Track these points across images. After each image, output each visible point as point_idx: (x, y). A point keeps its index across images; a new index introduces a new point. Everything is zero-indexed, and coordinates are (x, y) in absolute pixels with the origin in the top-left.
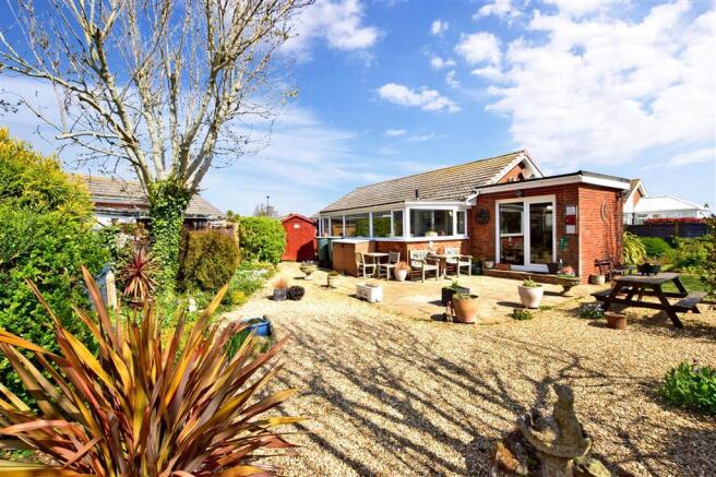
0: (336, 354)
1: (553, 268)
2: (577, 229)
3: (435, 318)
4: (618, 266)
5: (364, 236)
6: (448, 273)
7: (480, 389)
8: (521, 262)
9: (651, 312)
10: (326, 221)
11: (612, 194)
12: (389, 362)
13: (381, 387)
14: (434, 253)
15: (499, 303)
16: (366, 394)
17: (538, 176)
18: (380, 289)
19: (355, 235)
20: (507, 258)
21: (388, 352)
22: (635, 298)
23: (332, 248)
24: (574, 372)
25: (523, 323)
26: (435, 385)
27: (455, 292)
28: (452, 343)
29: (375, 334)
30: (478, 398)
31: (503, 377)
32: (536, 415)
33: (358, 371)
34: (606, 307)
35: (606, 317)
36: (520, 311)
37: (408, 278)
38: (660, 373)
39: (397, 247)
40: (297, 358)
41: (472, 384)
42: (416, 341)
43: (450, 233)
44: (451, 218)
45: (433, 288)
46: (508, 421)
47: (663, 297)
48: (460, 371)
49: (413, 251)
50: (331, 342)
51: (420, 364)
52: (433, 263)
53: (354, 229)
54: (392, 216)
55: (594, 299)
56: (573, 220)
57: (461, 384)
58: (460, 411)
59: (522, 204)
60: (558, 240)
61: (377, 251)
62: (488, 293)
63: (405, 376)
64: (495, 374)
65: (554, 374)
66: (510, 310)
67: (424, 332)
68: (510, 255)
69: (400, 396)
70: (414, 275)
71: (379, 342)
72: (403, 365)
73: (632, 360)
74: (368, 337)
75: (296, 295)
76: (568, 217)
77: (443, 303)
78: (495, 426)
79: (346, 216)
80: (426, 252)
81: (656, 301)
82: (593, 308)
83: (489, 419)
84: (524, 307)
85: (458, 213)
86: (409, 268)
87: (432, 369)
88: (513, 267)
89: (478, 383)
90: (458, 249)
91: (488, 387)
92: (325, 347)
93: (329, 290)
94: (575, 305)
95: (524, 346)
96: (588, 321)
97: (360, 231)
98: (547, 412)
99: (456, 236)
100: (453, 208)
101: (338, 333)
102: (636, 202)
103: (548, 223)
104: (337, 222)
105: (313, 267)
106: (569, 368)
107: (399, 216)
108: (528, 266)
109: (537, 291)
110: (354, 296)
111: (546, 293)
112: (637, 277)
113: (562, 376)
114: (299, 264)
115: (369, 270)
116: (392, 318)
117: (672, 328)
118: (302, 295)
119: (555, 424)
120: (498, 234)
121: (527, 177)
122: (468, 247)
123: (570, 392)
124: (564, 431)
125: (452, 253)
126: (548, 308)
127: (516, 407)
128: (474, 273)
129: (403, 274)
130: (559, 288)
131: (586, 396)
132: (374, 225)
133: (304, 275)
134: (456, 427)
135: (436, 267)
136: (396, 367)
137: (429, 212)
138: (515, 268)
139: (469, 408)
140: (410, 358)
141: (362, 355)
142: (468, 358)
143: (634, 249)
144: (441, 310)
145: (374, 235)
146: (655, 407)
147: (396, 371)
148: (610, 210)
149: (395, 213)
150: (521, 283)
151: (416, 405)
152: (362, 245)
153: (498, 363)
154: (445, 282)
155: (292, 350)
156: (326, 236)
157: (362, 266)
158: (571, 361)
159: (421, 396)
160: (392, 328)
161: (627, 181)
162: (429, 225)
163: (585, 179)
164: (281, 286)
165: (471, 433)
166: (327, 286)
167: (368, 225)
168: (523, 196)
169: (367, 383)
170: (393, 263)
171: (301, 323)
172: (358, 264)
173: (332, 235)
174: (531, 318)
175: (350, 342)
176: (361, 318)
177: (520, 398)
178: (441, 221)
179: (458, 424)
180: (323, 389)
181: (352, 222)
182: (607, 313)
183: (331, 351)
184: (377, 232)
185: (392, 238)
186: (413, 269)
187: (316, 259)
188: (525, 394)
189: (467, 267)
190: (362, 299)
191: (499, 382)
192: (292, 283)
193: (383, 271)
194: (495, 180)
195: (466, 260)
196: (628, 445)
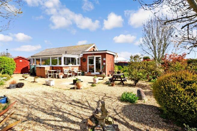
0: (38, 105)
1: (101, 73)
2: (106, 64)
3: (71, 88)
4: (113, 72)
5: (48, 65)
6: (75, 76)
7: (84, 106)
8: (94, 72)
9: (119, 82)
10: (34, 59)
11: (112, 56)
12: (57, 104)
13: (54, 112)
14: (71, 70)
15: (88, 83)
16: (49, 116)
17: (98, 50)
18: (54, 82)
19: (45, 64)
20: (90, 71)
21: (57, 101)
22: (116, 79)
23: (36, 69)
24: (105, 97)
25: (94, 87)
26: (71, 108)
27: (77, 81)
28: (76, 95)
29: (52, 96)
30: (83, 109)
31: (89, 102)
32: (97, 110)
33: (46, 109)
34: (111, 82)
35: (111, 84)
36: (93, 84)
37: (63, 78)
38: (120, 95)
39: (60, 68)
40: (21, 109)
41: (81, 105)
42: (66, 96)
43: (76, 64)
44: (76, 60)
45: (71, 80)
46: (90, 113)
47: (121, 78)
48: (78, 103)
49: (64, 69)
50: (35, 101)
51: (67, 102)
52: (71, 73)
53: (44, 63)
54: (58, 59)
55: (109, 80)
56: (105, 61)
57: (79, 106)
58: (78, 113)
59: (94, 57)
60: (102, 66)
61: (53, 69)
62: (85, 80)
63: (62, 107)
64: (87, 101)
65: (101, 99)
66: (91, 84)
67: (68, 93)
68: (91, 70)
69: (61, 113)
70: (65, 76)
71: (54, 98)
72: (61, 104)
73: (116, 93)
74: (50, 97)
75: (20, 86)
76: (104, 61)
77: (74, 84)
78: (87, 115)
79: (42, 58)
80: (69, 70)
82: (109, 82)
83: (86, 114)
84: (94, 83)
85: (78, 59)
86: (63, 74)
87: (70, 103)
89: (83, 105)
90: (78, 69)
91: (86, 105)
92: (33, 103)
93: (35, 83)
94: (105, 82)
95: (94, 93)
96: (108, 85)
97: (47, 63)
98: (99, 109)
99: (77, 65)
100: (76, 57)
101: (38, 97)
102: (117, 58)
103: (100, 62)
104: (38, 60)
105: (28, 75)
106: (104, 97)
107: (60, 59)
108: (95, 73)
109: (97, 79)
110: (44, 84)
111: (99, 79)
112: (117, 74)
113: (103, 99)
114: (22, 75)
115: (50, 76)
116: (58, 90)
117: (122, 85)
118: (23, 86)
119: (101, 111)
120: (88, 65)
121: (95, 50)
122: (81, 68)
123: (104, 103)
124: (103, 113)
125: (76, 70)
126: (99, 83)
127: (93, 109)
128: (82, 75)
129: (61, 76)
130: (102, 78)
131: (107, 103)
132: (52, 61)
133: (24, 78)
134: (77, 118)
135: (72, 74)
136: (58, 105)
137: (70, 58)
138: (92, 74)
139: (81, 112)
140: (64, 101)
141: (47, 103)
142: (80, 99)
143: (116, 68)
144: (73, 86)
145: (52, 64)
146: (120, 102)
147: (59, 106)
148: (112, 59)
149: (59, 58)
150: (93, 77)
151: (66, 115)
152: (47, 68)
153: (88, 98)
154: (74, 78)
155: (19, 106)
156: (34, 64)
157: (47, 74)
158: (104, 95)
159: (67, 112)
160: (58, 93)
161: (115, 53)
162: (70, 62)
163: (107, 52)
164: (13, 83)
165: (81, 119)
166: (34, 82)
167: (50, 61)
168: (94, 55)
169: (49, 112)
170: (58, 73)
171: (23, 96)
172: (46, 74)
173: (36, 64)
174: (96, 86)
175: (42, 99)
176: (47, 91)
177: (93, 106)
178: (73, 61)
179: (78, 117)
180: (32, 118)
181: (44, 60)
182: (111, 83)
183: (35, 104)
184: (52, 63)
185: (58, 65)
186: (65, 75)
187: (29, 73)
188: (94, 105)
189: (80, 74)
190: (47, 85)
191: (88, 103)
192: (18, 82)
193: (55, 76)
194: (87, 50)
195: (80, 72)
196: (115, 112)
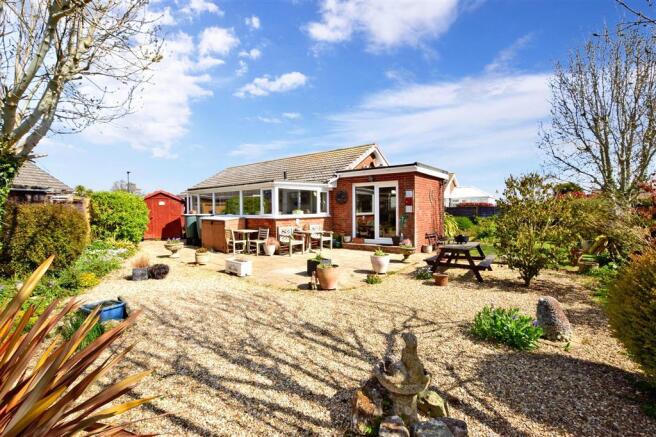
0: (204, 330)
1: (396, 241)
2: (413, 209)
3: (302, 287)
4: (442, 238)
5: (234, 214)
6: (313, 247)
7: (341, 346)
8: (372, 237)
9: (464, 272)
10: (195, 199)
11: (437, 182)
12: (258, 331)
13: (249, 357)
14: (300, 230)
15: (356, 271)
16: (234, 367)
17: (385, 165)
18: (249, 264)
19: (226, 213)
20: (362, 233)
21: (257, 322)
22: (453, 262)
23: (200, 226)
24: (413, 322)
25: (374, 286)
26: (302, 348)
27: (319, 263)
28: (317, 308)
29: (244, 307)
30: (340, 354)
31: (360, 334)
32: (388, 362)
33: (227, 344)
34: (434, 270)
35: (436, 277)
36: (372, 276)
37: (276, 253)
38: (471, 317)
39: (266, 224)
40: (158, 339)
41: (334, 343)
42: (284, 309)
43: (314, 212)
44: (315, 198)
45: (299, 261)
46: (363, 371)
47: (471, 259)
48: (324, 333)
49: (281, 228)
50: (198, 318)
51: (288, 330)
52: (300, 238)
53: (224, 208)
54: (261, 196)
55: (425, 264)
56: (410, 202)
57: (325, 345)
58: (323, 368)
59: (372, 188)
60: (400, 218)
61: (247, 228)
62: (346, 263)
63: (275, 342)
64: (353, 332)
65: (399, 326)
66: (364, 276)
67: (291, 300)
68: (364, 231)
69: (269, 363)
70: (282, 250)
71: (249, 314)
72: (271, 332)
73: (453, 309)
74: (237, 311)
75: (159, 274)
76: (407, 199)
77: (309, 273)
78: (354, 377)
79: (216, 194)
80: (293, 228)
81: (467, 263)
82: (425, 271)
83: (349, 372)
84: (375, 273)
85: (321, 194)
86: (278, 243)
87: (299, 334)
88: (366, 240)
89: (340, 341)
90: (322, 226)
91: (348, 344)
92: (190, 324)
93: (198, 267)
94: (413, 269)
95: (376, 305)
96: (422, 281)
97: (230, 209)
98: (396, 358)
99: (320, 214)
100: (317, 189)
101: (206, 309)
102: (452, 190)
103: (392, 206)
104: (206, 200)
105: (179, 244)
106: (409, 320)
107: (268, 195)
108: (378, 240)
109: (385, 259)
110: (223, 272)
111: (392, 261)
112: (454, 245)
113: (405, 327)
114: (165, 242)
115: (239, 246)
116: (261, 290)
117: (476, 282)
118: (166, 273)
119: (403, 368)
120: (355, 213)
121: (376, 165)
122: (331, 224)
123: (414, 339)
124: (411, 373)
125: (316, 229)
126: (393, 273)
127: (372, 359)
128: (335, 247)
129: (271, 249)
130: (400, 257)
131: (425, 342)
132: (244, 204)
133: (169, 253)
134: (322, 384)
135: (302, 242)
136: (264, 335)
137: (296, 192)
138: (368, 242)
139: (332, 365)
140: (278, 326)
141: (231, 329)
142: (330, 321)
143: (451, 226)
144: (306, 280)
145: (244, 213)
146: (470, 343)
147: (264, 341)
148: (435, 195)
149: (264, 192)
150: (372, 253)
151: (285, 370)
152: (232, 223)
153: (355, 322)
154: (309, 255)
155: (153, 330)
156: (194, 213)
157: (232, 243)
158: (411, 313)
159: (289, 360)
160: (261, 299)
161: (447, 173)
162: (296, 204)
163: (420, 169)
164: (141, 265)
165: (334, 387)
166: (195, 263)
167: (238, 204)
168: (374, 181)
169: (236, 355)
170: (262, 239)
171: (165, 302)
172: (228, 240)
173: (201, 212)
174: (380, 282)
175: (217, 315)
176: (229, 291)
177: (374, 349)
178: (306, 200)
179: (322, 380)
180: (188, 368)
181: (222, 201)
182: (435, 274)
183: (197, 328)
184: (247, 210)
185: (262, 215)
186: (281, 244)
187: (183, 238)
188: (376, 345)
189: (329, 242)
190: (231, 274)
191: (356, 337)
192: (154, 261)
193: (253, 247)
194: (352, 166)
195: (328, 235)
196: (453, 375)
